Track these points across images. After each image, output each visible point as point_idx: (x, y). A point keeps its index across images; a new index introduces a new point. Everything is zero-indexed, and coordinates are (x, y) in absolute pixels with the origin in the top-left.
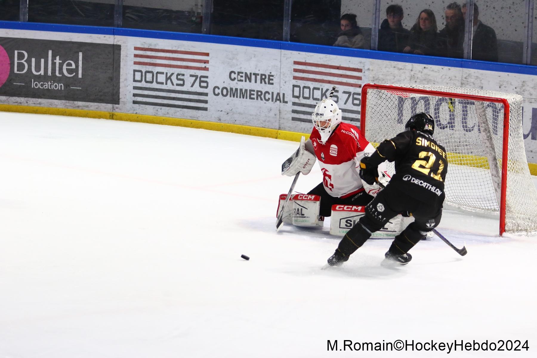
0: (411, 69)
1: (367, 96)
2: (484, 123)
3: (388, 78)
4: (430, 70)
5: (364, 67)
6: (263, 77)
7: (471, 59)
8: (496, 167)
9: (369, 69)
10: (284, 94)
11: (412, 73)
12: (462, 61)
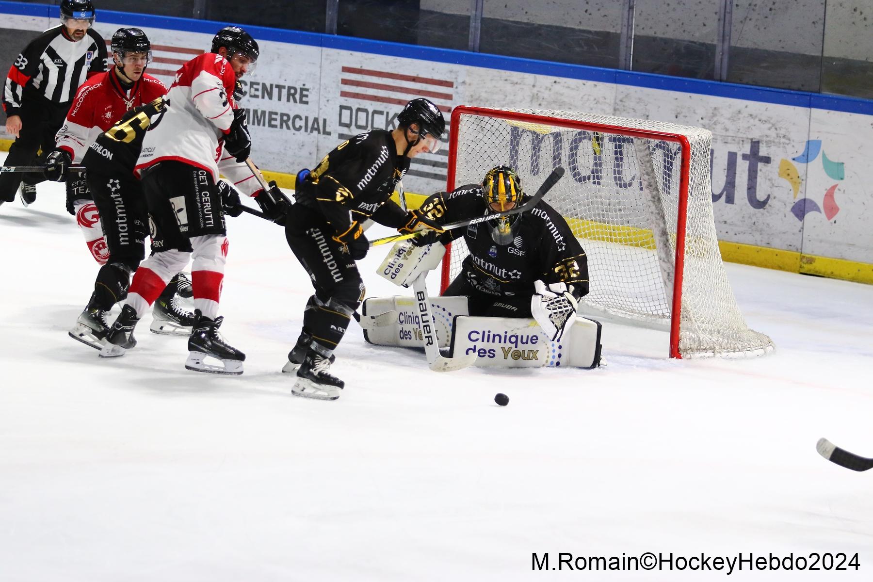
0: (532, 84)
1: (460, 126)
2: (648, 174)
3: (496, 97)
4: (564, 86)
5: (456, 78)
6: (292, 91)
7: (631, 69)
8: (665, 246)
9: (464, 83)
10: (325, 121)
11: (535, 90)
12: (616, 72)
